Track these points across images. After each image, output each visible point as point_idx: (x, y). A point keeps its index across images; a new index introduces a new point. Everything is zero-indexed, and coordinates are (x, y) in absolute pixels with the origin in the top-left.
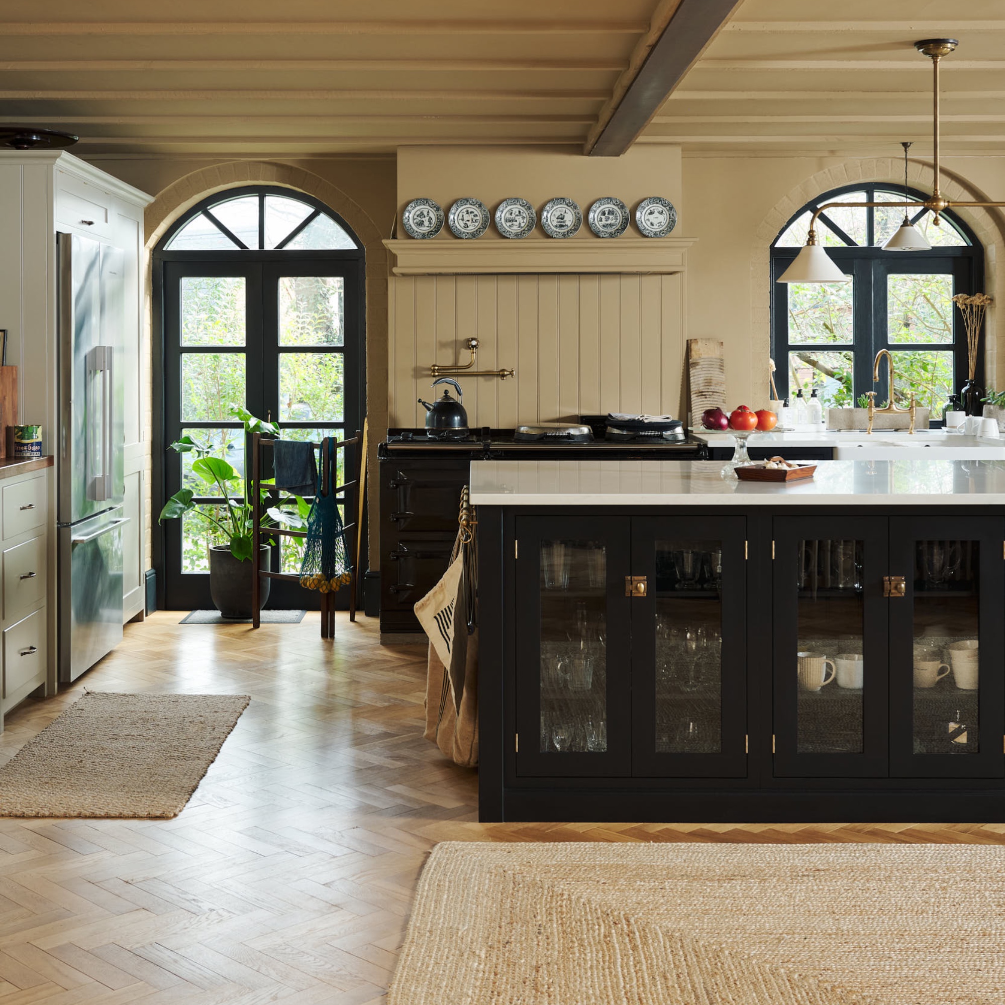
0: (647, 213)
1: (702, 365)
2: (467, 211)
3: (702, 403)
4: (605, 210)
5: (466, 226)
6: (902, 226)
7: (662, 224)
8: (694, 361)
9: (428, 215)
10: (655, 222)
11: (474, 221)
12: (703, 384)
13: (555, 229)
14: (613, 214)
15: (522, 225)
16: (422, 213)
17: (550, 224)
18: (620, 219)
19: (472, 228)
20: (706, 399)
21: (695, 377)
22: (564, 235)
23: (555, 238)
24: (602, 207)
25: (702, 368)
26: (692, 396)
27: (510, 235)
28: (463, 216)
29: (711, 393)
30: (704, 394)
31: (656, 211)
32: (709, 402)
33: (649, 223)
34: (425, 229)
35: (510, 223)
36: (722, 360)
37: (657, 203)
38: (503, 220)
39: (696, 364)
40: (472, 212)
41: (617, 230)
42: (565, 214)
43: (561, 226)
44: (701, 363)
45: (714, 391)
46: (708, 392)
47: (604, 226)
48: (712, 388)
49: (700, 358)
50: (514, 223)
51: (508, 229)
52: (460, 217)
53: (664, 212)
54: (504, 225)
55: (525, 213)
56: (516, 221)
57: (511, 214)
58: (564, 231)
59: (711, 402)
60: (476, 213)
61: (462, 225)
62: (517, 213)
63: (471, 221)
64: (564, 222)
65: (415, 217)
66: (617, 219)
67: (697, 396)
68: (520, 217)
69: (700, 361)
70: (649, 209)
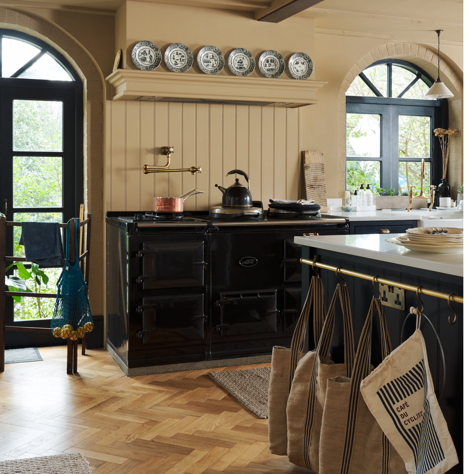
0: (295, 63)
1: (312, 168)
2: (177, 53)
3: (312, 192)
4: (269, 59)
5: (176, 64)
7: (304, 71)
8: (307, 166)
9: (149, 53)
10: (299, 69)
11: (182, 60)
12: (313, 180)
13: (237, 70)
14: (273, 62)
15: (215, 65)
16: (145, 52)
17: (233, 66)
18: (278, 65)
19: (180, 65)
20: (315, 190)
21: (308, 176)
22: (243, 74)
23: (237, 75)
24: (267, 57)
25: (311, 170)
26: (307, 188)
27: (207, 72)
28: (174, 56)
29: (317, 186)
30: (313, 186)
31: (300, 62)
32: (317, 192)
33: (295, 70)
34: (147, 63)
35: (207, 64)
36: (323, 165)
37: (301, 57)
38: (202, 61)
39: (308, 167)
40: (180, 54)
41: (277, 73)
42: (243, 60)
43: (241, 68)
44: (311, 167)
45: (319, 184)
46: (316, 185)
47: (268, 70)
48: (318, 183)
49: (310, 163)
50: (209, 63)
51: (205, 68)
52: (172, 57)
53: (305, 63)
54: (203, 65)
55: (217, 58)
56: (211, 62)
57: (207, 57)
58: (243, 71)
59: (318, 192)
60: (183, 54)
61: (174, 63)
62: (211, 57)
63: (179, 60)
64: (243, 65)
65: (140, 54)
66: (276, 66)
67: (309, 188)
68: (213, 60)
69: (310, 165)
70: (296, 60)
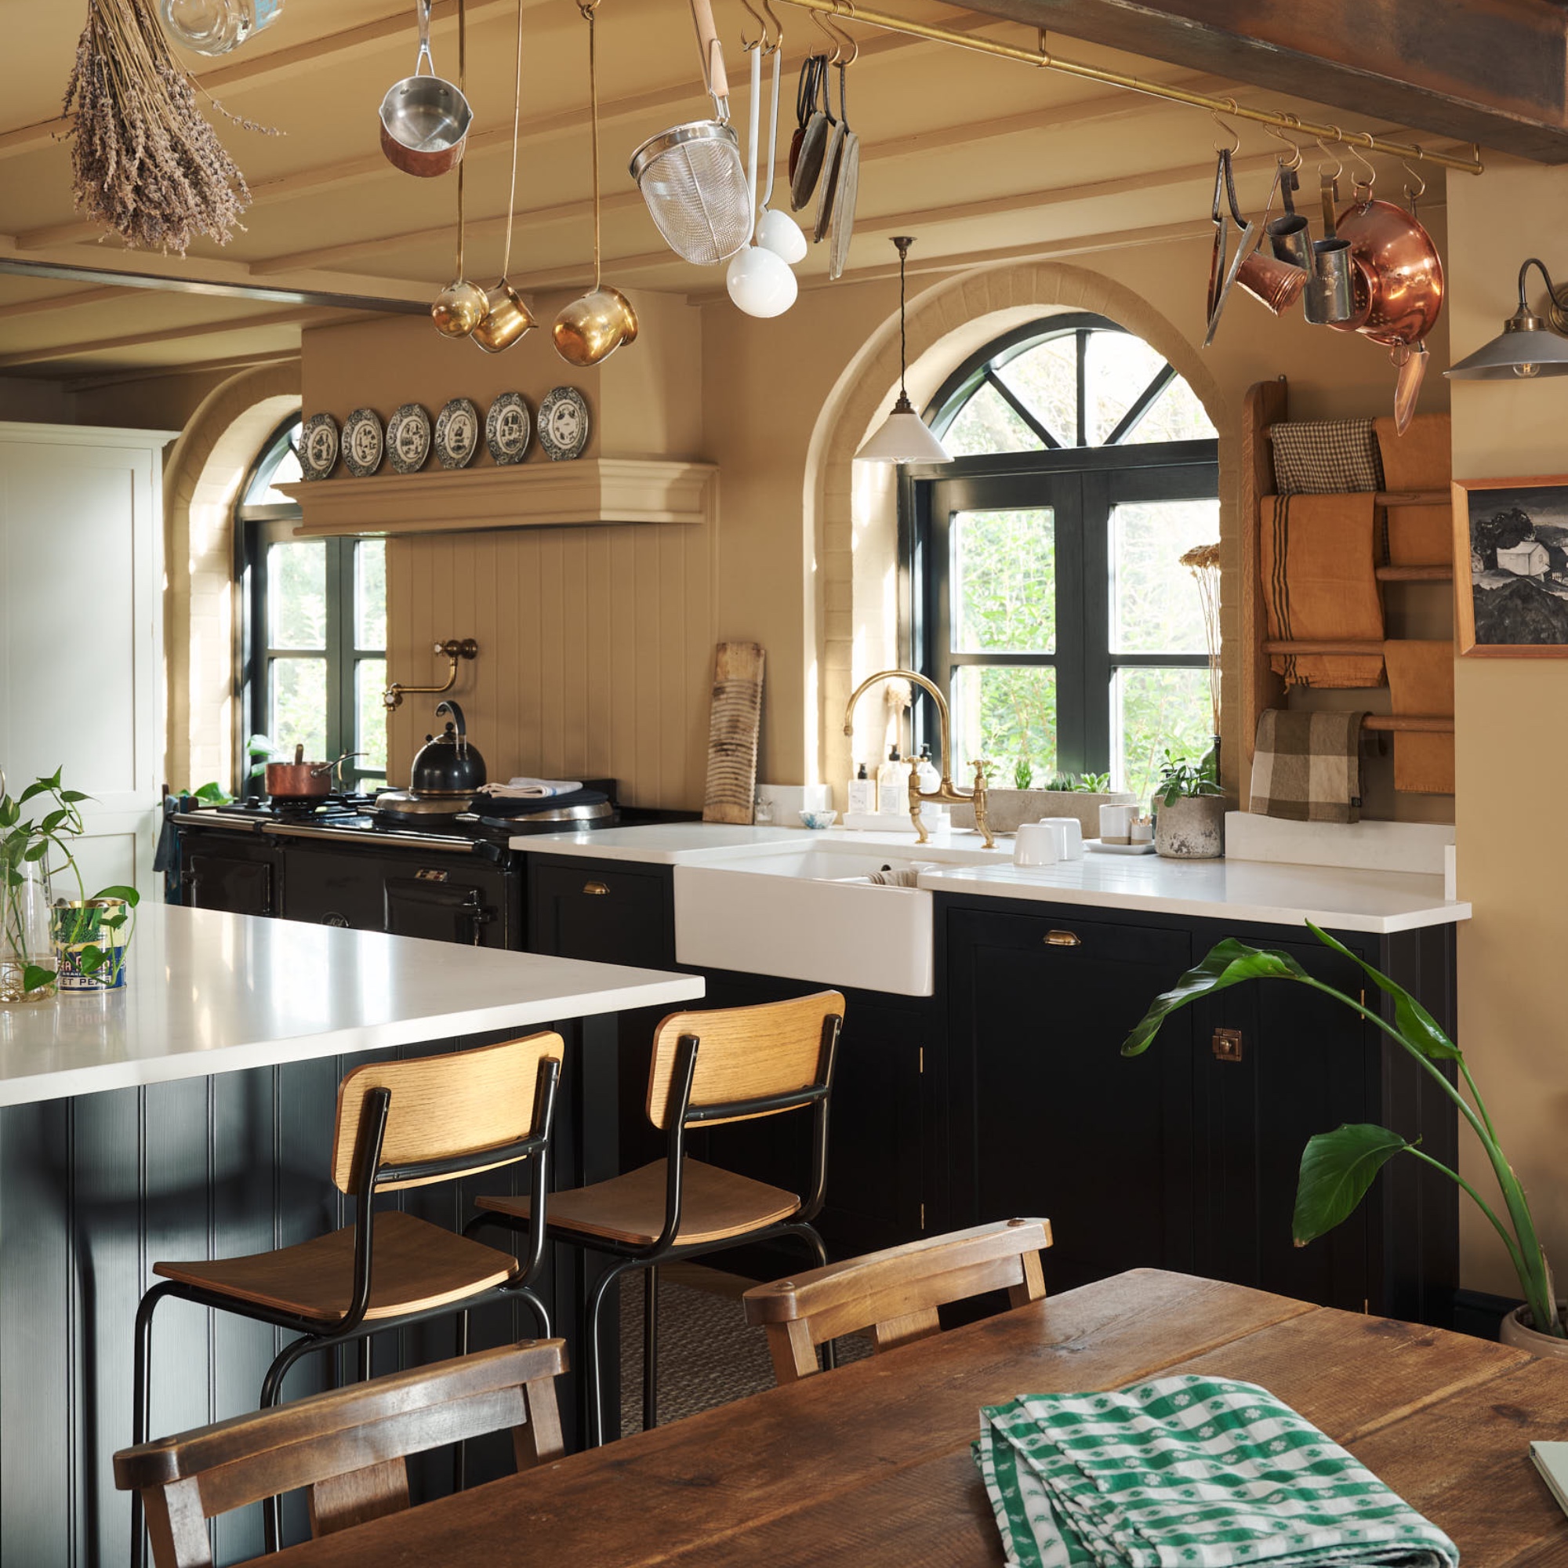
1: (728, 693)
2: (365, 431)
3: (722, 765)
6: (893, 413)
8: (721, 686)
10: (566, 431)
12: (726, 730)
20: (729, 758)
21: (717, 715)
25: (727, 699)
26: (710, 751)
29: (733, 747)
30: (725, 747)
31: (566, 412)
32: (730, 764)
36: (755, 684)
38: (398, 443)
39: (722, 690)
44: (728, 690)
45: (738, 742)
46: (731, 744)
48: (739, 737)
49: (727, 680)
53: (576, 414)
57: (408, 431)
59: (733, 765)
62: (415, 430)
67: (716, 752)
68: (417, 436)
69: (726, 684)
70: (558, 408)
